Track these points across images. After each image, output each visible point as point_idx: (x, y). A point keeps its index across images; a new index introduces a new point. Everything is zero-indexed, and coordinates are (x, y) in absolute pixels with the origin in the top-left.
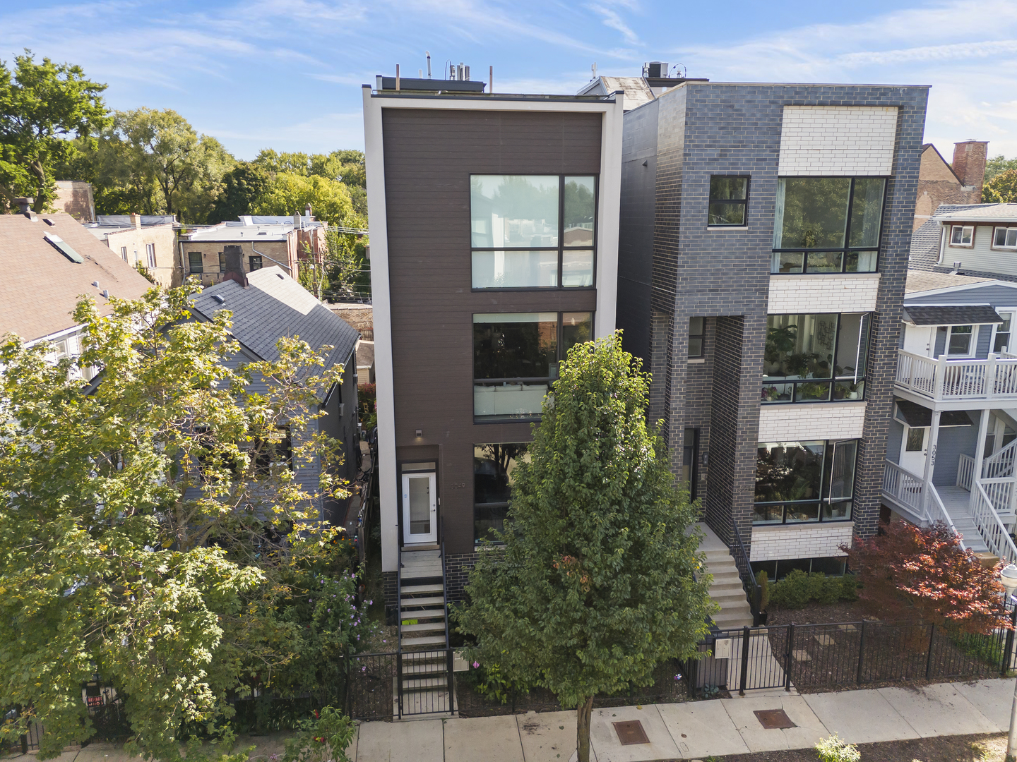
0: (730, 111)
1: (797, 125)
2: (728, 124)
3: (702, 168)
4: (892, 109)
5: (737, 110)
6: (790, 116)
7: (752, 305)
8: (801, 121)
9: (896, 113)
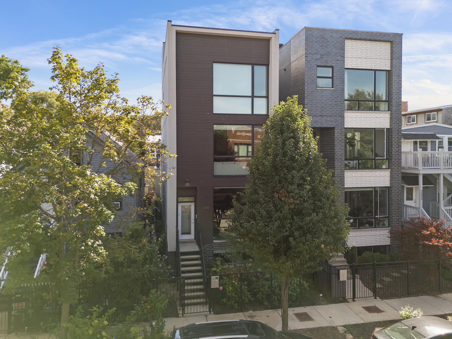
0: (323, 39)
1: (350, 47)
2: (323, 45)
3: (313, 62)
4: (388, 43)
5: (326, 39)
6: (347, 44)
7: (337, 123)
8: (352, 46)
9: (390, 45)
